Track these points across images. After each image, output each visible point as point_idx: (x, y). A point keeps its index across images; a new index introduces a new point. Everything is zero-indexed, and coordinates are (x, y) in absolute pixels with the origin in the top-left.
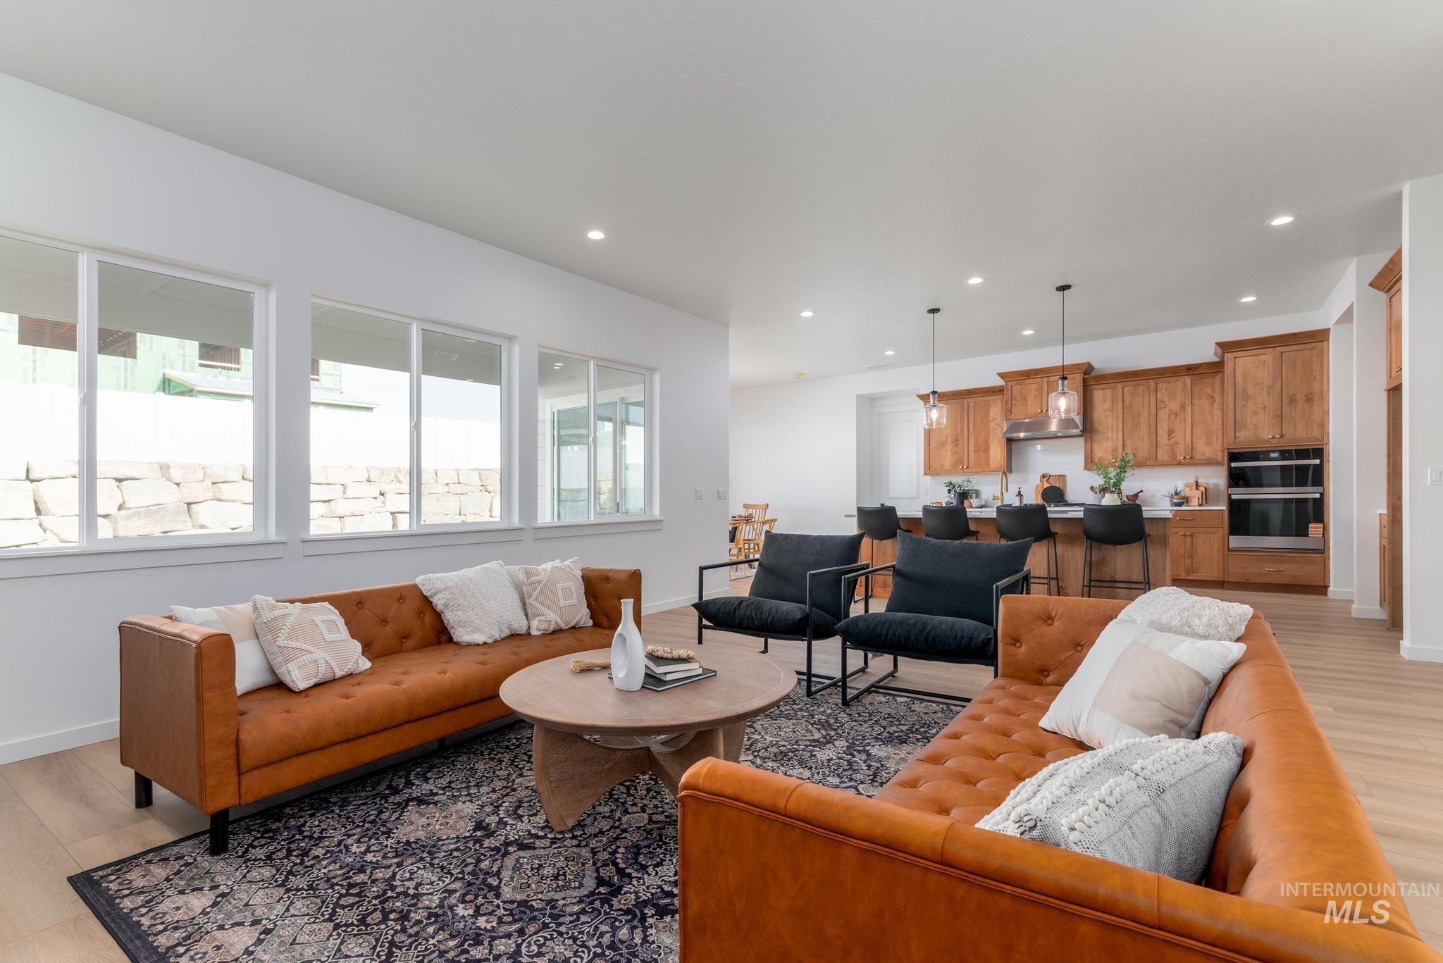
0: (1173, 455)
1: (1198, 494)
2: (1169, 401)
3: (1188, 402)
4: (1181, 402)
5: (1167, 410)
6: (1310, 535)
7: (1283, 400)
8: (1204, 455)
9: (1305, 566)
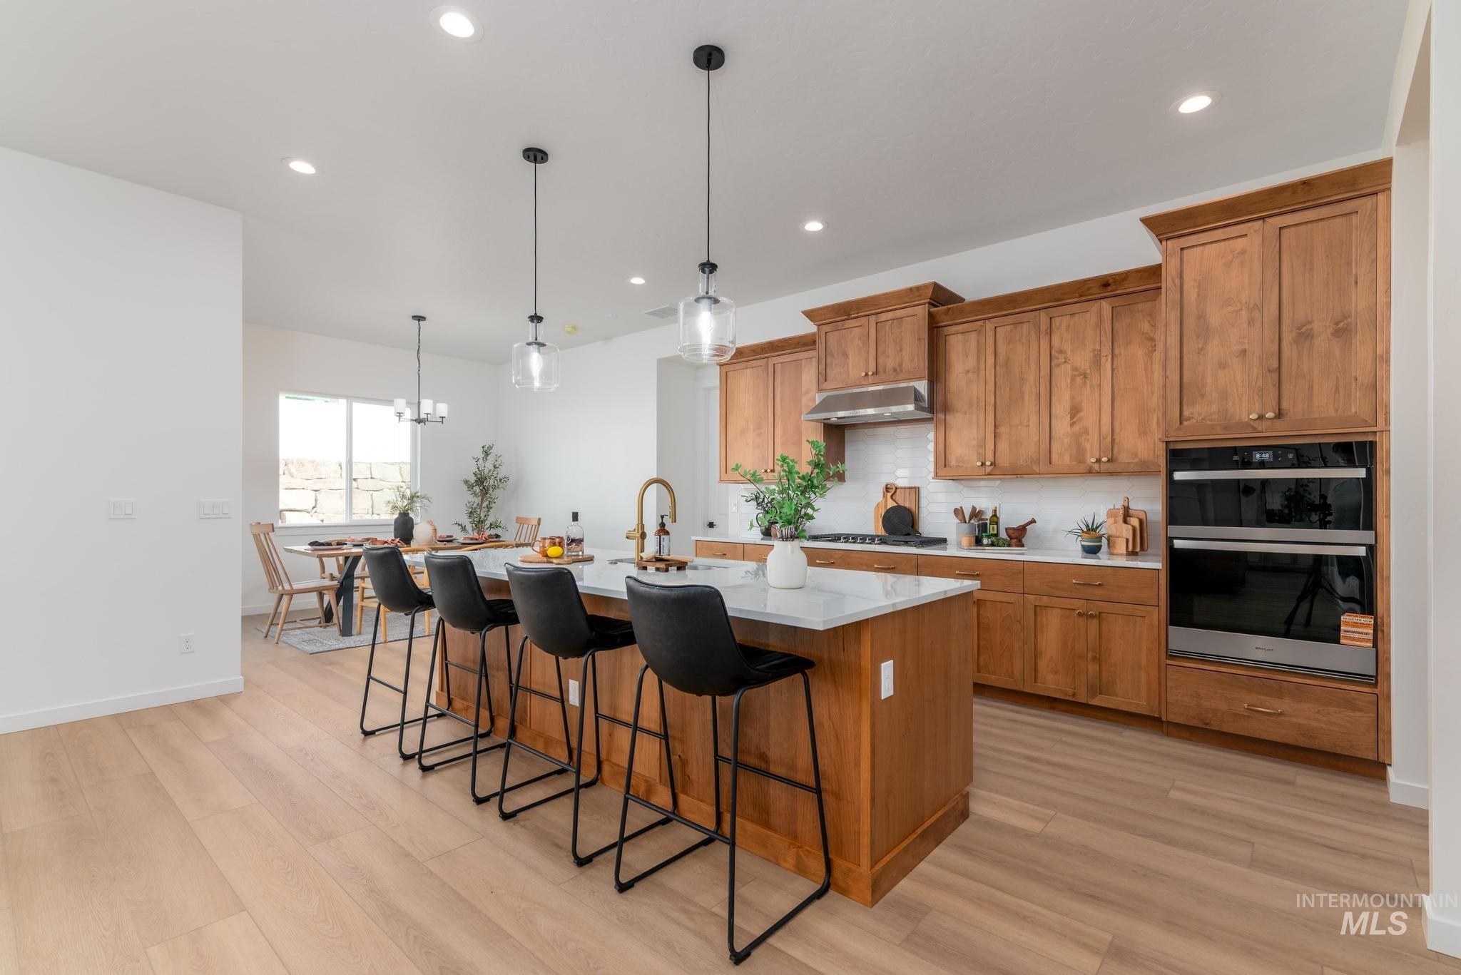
0: (1080, 455)
1: (1126, 532)
2: (1073, 351)
3: (1106, 351)
4: (1094, 350)
5: (1069, 367)
6: (1342, 641)
7: (1284, 335)
8: (1136, 455)
9: (1332, 709)
